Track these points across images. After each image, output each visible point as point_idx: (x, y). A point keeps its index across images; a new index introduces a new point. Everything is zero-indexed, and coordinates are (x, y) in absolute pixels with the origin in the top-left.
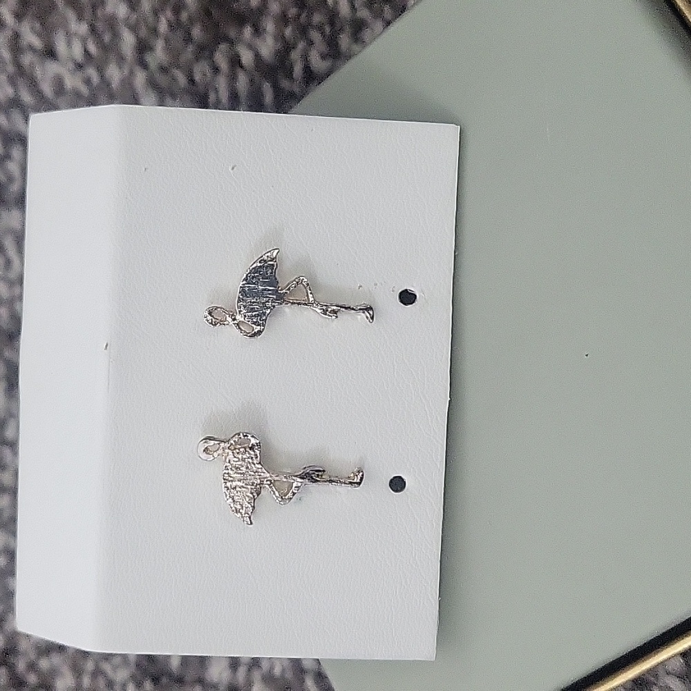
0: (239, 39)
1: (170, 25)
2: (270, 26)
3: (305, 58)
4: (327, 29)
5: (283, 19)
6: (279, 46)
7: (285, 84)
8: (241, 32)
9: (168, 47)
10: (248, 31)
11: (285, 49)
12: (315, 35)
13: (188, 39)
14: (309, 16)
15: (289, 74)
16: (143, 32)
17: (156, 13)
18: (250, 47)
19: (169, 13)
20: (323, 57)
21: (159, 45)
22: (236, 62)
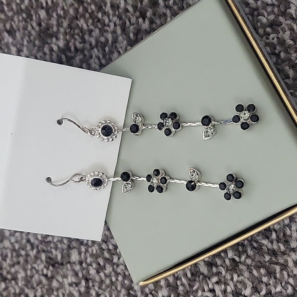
0: (52, 43)
1: (28, 42)
2: (61, 37)
3: (75, 45)
4: (80, 34)
5: (65, 34)
6: (65, 42)
7: (69, 54)
8: (52, 40)
9: (28, 49)
10: (54, 40)
11: (67, 43)
12: (77, 37)
13: (35, 45)
14: (74, 31)
15: (70, 50)
16: (19, 46)
17: (22, 39)
18: (56, 44)
19: (27, 38)
20: (80, 43)
21: (25, 49)
22: (52, 50)
